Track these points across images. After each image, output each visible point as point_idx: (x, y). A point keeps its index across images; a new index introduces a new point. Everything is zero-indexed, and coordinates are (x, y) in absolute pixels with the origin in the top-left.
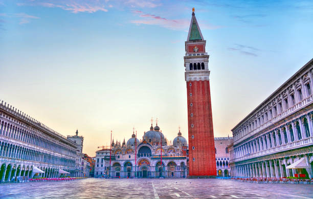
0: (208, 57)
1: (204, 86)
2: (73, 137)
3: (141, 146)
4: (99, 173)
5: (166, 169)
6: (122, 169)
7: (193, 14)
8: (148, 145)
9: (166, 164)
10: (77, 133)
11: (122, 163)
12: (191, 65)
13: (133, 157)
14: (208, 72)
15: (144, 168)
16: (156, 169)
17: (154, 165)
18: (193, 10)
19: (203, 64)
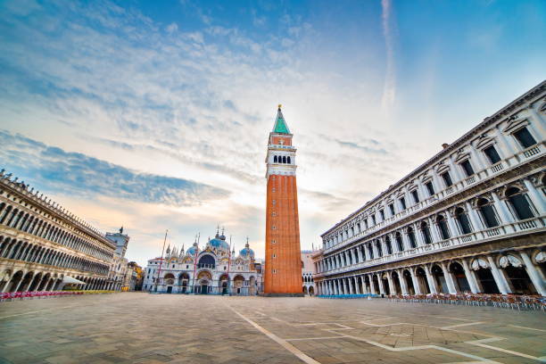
0: (295, 151)
1: (290, 182)
2: (115, 235)
3: (203, 254)
4: (149, 287)
5: (232, 283)
6: (176, 282)
7: (280, 110)
8: (212, 255)
9: (232, 278)
10: (121, 230)
11: (177, 275)
12: (275, 158)
13: (192, 267)
14: (295, 167)
15: (204, 281)
16: (219, 284)
17: (217, 278)
18: (280, 106)
19: (289, 158)
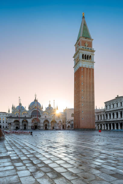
5: (50, 124)
6: (21, 124)
8: (38, 110)
12: (83, 55)
14: (93, 62)
15: (35, 124)
16: (44, 124)
19: (90, 56)
